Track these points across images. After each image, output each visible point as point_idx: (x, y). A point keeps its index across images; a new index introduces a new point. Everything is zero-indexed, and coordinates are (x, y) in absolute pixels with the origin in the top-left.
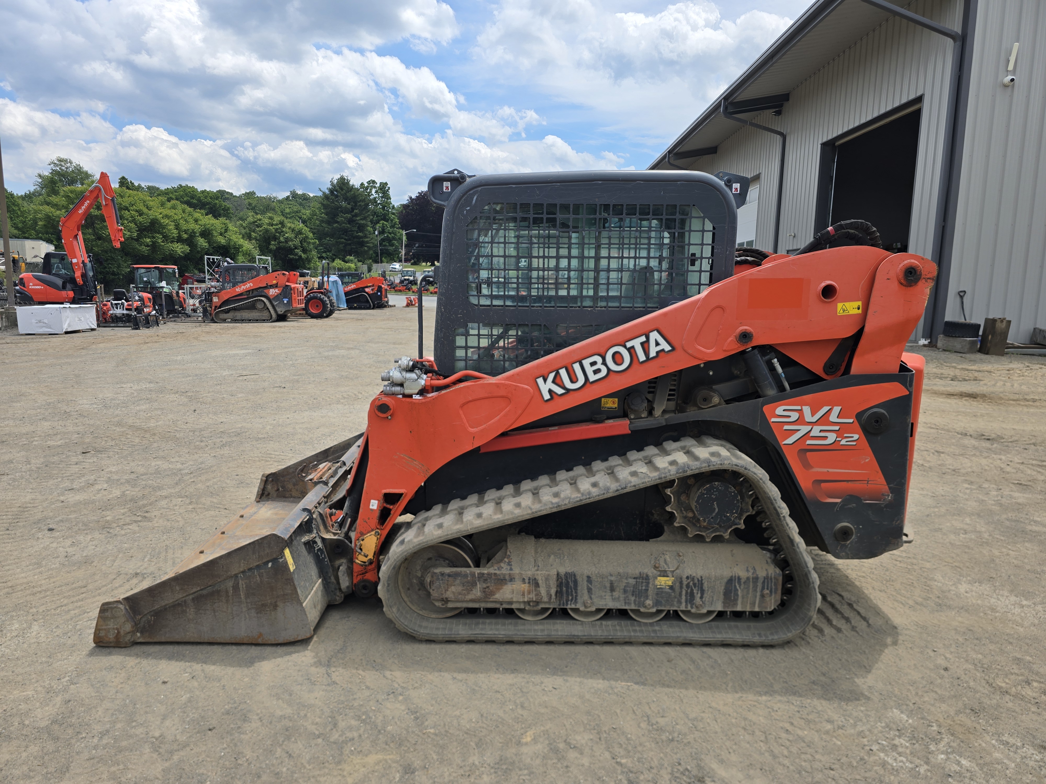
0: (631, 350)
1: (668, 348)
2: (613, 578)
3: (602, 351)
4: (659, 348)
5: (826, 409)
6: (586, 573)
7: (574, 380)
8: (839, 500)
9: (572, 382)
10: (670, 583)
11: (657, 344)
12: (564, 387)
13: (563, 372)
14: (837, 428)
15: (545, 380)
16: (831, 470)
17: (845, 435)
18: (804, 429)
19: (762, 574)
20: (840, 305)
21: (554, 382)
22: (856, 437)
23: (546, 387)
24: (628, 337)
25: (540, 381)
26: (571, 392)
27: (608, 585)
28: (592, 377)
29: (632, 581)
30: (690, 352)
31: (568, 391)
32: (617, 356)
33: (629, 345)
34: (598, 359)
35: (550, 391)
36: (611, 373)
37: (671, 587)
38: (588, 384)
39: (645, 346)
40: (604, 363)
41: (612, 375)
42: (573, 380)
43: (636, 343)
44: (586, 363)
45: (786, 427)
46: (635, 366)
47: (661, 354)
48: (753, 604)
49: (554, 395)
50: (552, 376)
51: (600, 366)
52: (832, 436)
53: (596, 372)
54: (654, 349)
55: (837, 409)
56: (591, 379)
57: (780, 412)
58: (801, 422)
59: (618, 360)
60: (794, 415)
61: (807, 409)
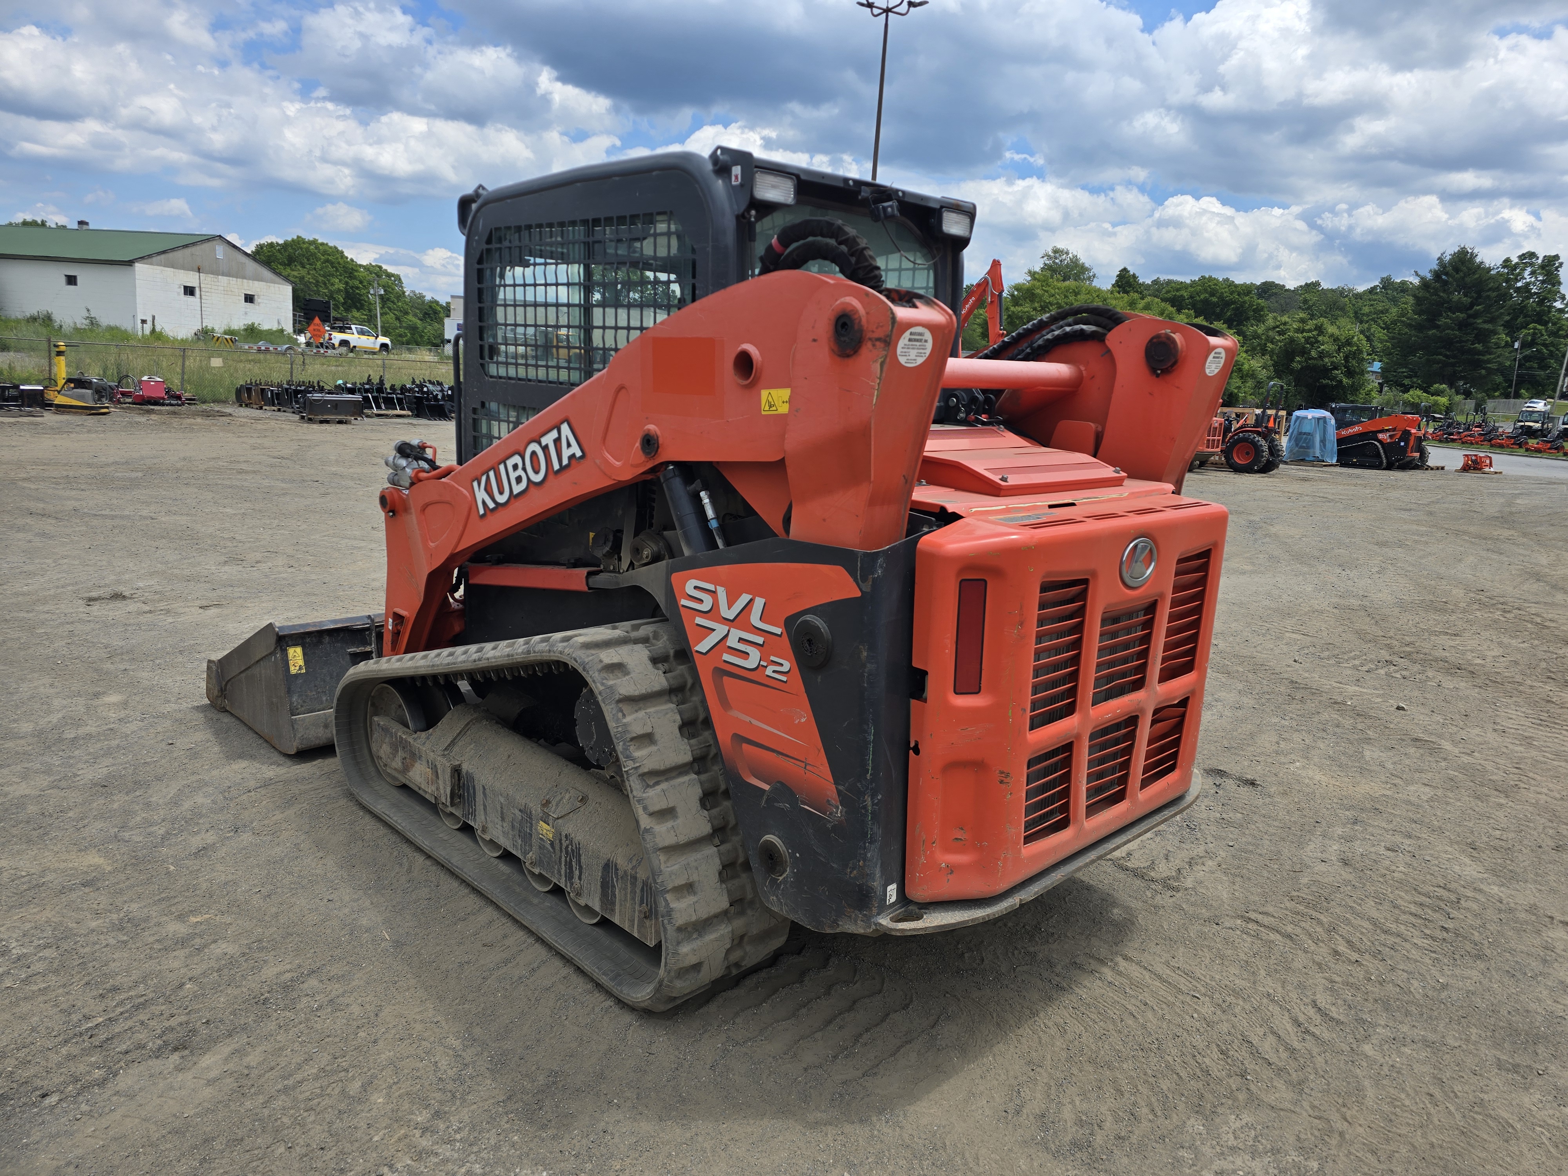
0: (546, 450)
1: (579, 454)
2: (502, 800)
4: (571, 451)
5: (744, 597)
6: (483, 780)
7: (501, 489)
8: (766, 787)
9: (501, 492)
10: (552, 835)
11: (569, 445)
12: (492, 498)
13: (492, 475)
14: (760, 640)
15: (479, 485)
16: (755, 722)
17: (772, 658)
18: (720, 630)
19: (642, 874)
20: (764, 393)
21: (486, 490)
22: (788, 666)
23: (480, 494)
24: (542, 430)
25: (476, 486)
26: (500, 508)
27: (499, 808)
28: (517, 489)
29: (519, 814)
31: (497, 505)
32: (534, 458)
33: (543, 442)
34: (518, 459)
35: (484, 503)
36: (531, 485)
37: (552, 844)
40: (524, 469)
43: (548, 439)
44: (510, 464)
45: (698, 620)
46: (551, 477)
47: (573, 461)
48: (632, 922)
49: (488, 509)
50: (486, 480)
51: (520, 472)
52: (755, 657)
53: (519, 480)
54: (566, 453)
55: (759, 602)
56: (515, 492)
57: (690, 589)
58: (715, 615)
59: (535, 465)
60: (708, 600)
61: (722, 592)
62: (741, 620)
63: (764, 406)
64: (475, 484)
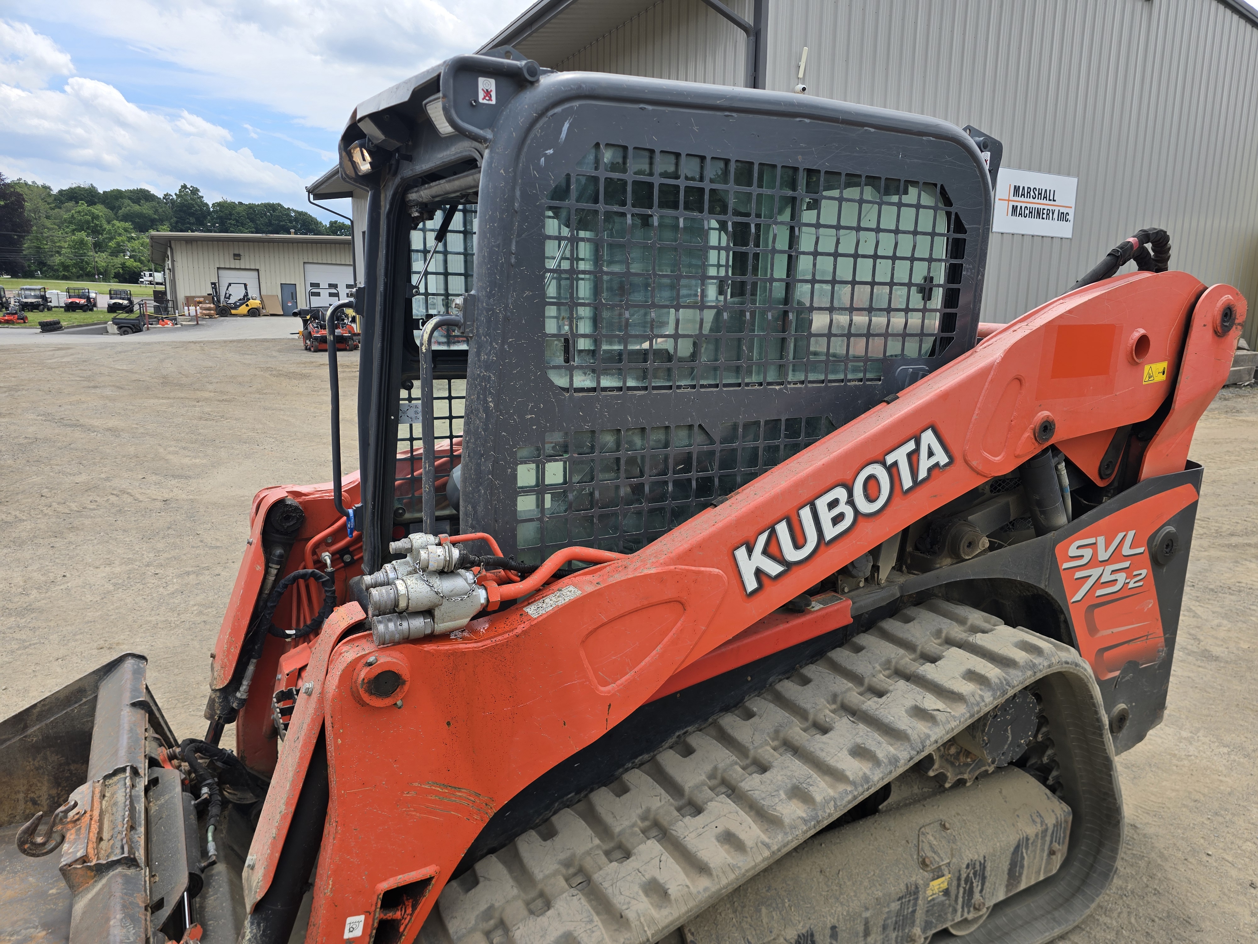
0: (893, 470)
1: (944, 460)
2: (867, 914)
3: (848, 476)
4: (933, 461)
5: (1121, 535)
6: (830, 921)
7: (800, 541)
8: (1117, 673)
9: (797, 546)
10: (945, 886)
11: (931, 454)
12: (780, 559)
13: (782, 529)
14: (1126, 564)
15: (750, 551)
16: (1115, 630)
18: (1095, 573)
19: (1051, 821)
20: (1147, 368)
21: (765, 552)
22: (1144, 572)
23: (751, 563)
24: (890, 442)
25: (741, 554)
26: (794, 569)
27: (861, 928)
28: (830, 532)
29: (895, 906)
30: (974, 463)
31: (789, 566)
32: (872, 482)
33: (890, 460)
34: (840, 493)
35: (759, 573)
36: (860, 518)
37: (946, 892)
38: (822, 547)
39: (913, 457)
40: (851, 502)
41: (861, 523)
42: (798, 543)
43: (900, 456)
44: (822, 504)
45: (1078, 575)
46: (896, 500)
47: (935, 472)
48: (1038, 873)
49: (765, 580)
50: (763, 539)
51: (843, 508)
52: (1121, 578)
53: (836, 520)
54: (925, 464)
55: (1131, 534)
56: (828, 536)
57: (1073, 551)
58: (1094, 562)
59: (872, 492)
60: (1088, 553)
61: (1101, 540)
62: (1116, 556)
63: (1146, 377)
64: (741, 551)
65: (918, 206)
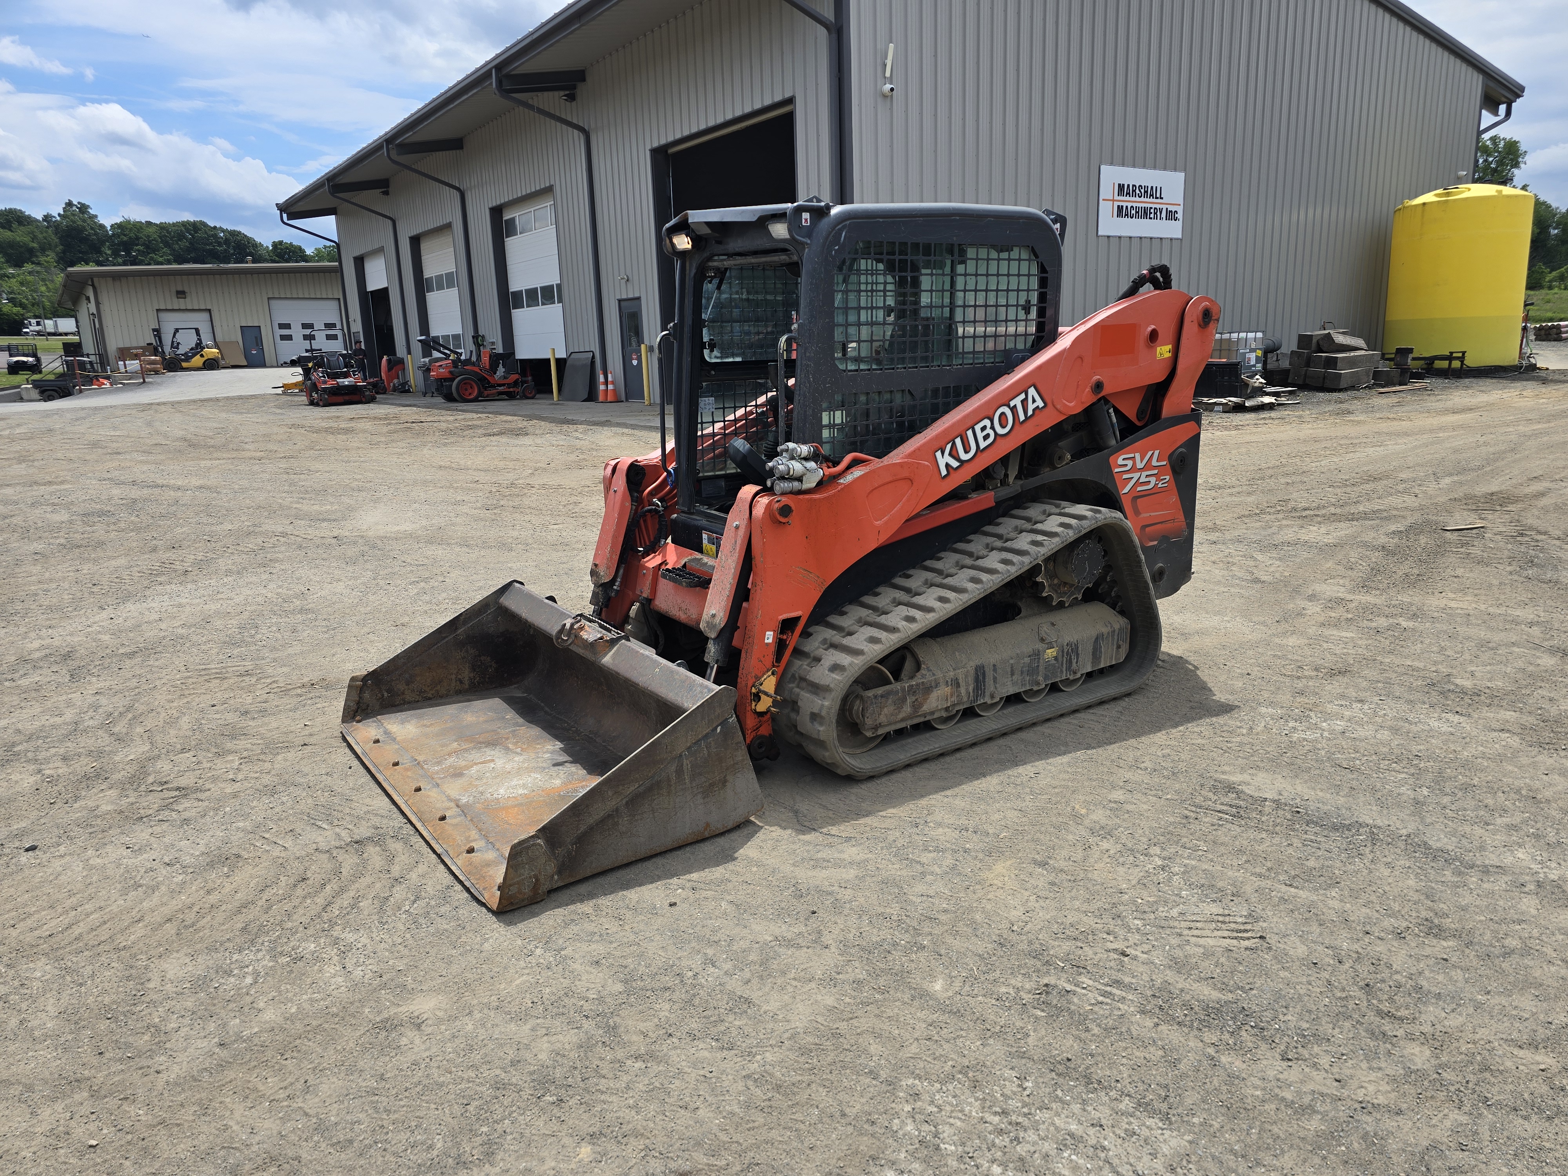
0: (1014, 409)
1: (1041, 404)
2: (1012, 661)
3: (991, 413)
4: (1035, 405)
5: (1150, 453)
6: (992, 661)
7: (968, 449)
8: (1156, 543)
9: (966, 452)
10: (1055, 654)
11: (1034, 401)
12: (957, 459)
13: (958, 441)
14: (1156, 472)
15: (943, 453)
16: (1152, 514)
17: (1161, 478)
18: (1136, 476)
19: (1117, 627)
20: (1158, 349)
21: (950, 454)
22: (1168, 478)
23: (944, 460)
24: (1011, 396)
26: (965, 464)
27: (1009, 670)
28: (983, 445)
29: (1027, 660)
30: (1058, 407)
31: (962, 462)
32: (1003, 417)
33: (1012, 404)
34: (987, 422)
35: (947, 466)
36: (998, 437)
37: (1056, 658)
39: (1024, 402)
40: (992, 428)
41: (999, 440)
42: (966, 450)
43: (1017, 402)
44: (978, 428)
45: (1125, 476)
46: (1016, 427)
47: (1037, 411)
48: (1111, 658)
49: (951, 470)
50: (949, 446)
51: (988, 431)
52: (1153, 480)
53: (986, 437)
54: (1031, 407)
55: (1157, 452)
56: (982, 447)
57: (1120, 461)
58: (1134, 469)
59: (1003, 422)
60: (1130, 463)
61: (1138, 456)
62: (1148, 466)
63: (1158, 355)
64: (939, 454)
65: (1019, 260)
